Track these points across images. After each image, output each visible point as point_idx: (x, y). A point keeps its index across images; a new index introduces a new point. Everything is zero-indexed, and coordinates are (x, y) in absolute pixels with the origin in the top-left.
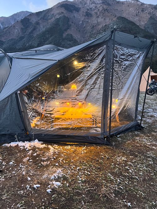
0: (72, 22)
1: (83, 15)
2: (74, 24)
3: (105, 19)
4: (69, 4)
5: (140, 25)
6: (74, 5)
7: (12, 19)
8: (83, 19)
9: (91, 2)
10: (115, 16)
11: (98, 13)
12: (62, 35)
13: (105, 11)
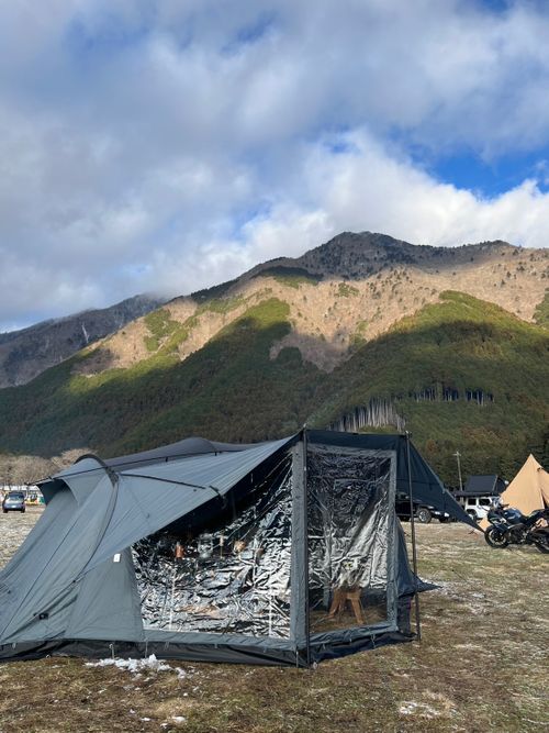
0: (300, 315)
1: (330, 294)
2: (306, 319)
3: (401, 300)
4: (287, 266)
5: (519, 312)
6: (304, 267)
7: (120, 313)
8: (332, 305)
9: (354, 259)
10: (434, 292)
11: (379, 285)
12: (268, 352)
13: (399, 278)
